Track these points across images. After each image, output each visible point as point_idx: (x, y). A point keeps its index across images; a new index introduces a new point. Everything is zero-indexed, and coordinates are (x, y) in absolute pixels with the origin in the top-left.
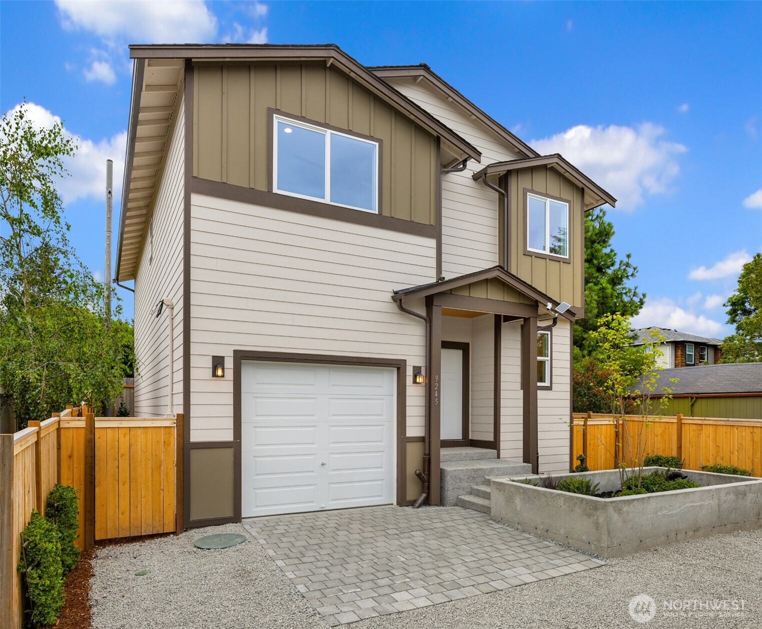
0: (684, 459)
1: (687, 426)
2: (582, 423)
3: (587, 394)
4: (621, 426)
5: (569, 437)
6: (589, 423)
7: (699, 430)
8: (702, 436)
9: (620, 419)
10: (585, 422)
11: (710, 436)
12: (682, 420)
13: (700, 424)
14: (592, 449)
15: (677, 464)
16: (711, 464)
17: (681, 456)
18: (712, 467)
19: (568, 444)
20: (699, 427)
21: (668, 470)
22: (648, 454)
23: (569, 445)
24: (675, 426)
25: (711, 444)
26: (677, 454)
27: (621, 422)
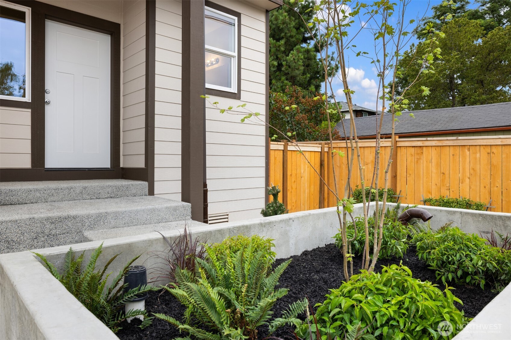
0: (401, 191)
1: (403, 150)
2: (282, 148)
3: (290, 121)
4: (326, 154)
5: (264, 165)
6: (290, 148)
7: (418, 154)
8: (422, 162)
9: (325, 146)
10: (285, 146)
11: (433, 161)
12: (398, 143)
13: (420, 147)
14: (293, 180)
15: (391, 197)
16: (434, 196)
17: (396, 187)
18: (436, 201)
19: (263, 174)
20: (419, 150)
21: (398, 207)
22: (357, 186)
23: (264, 176)
24: (389, 150)
25: (434, 171)
26: (392, 185)
27: (326, 149)
